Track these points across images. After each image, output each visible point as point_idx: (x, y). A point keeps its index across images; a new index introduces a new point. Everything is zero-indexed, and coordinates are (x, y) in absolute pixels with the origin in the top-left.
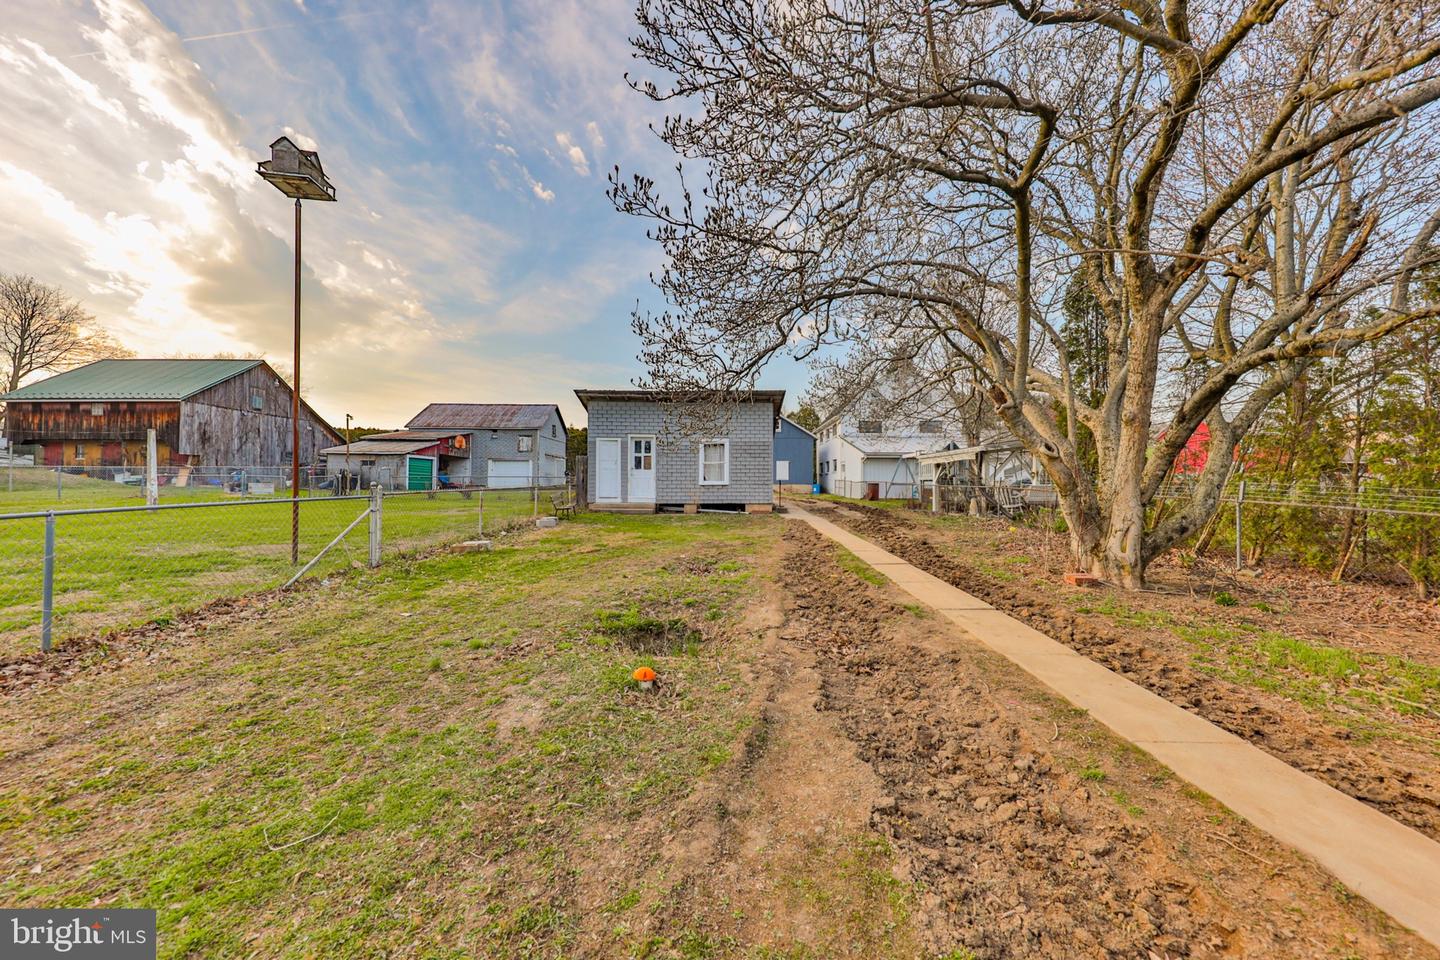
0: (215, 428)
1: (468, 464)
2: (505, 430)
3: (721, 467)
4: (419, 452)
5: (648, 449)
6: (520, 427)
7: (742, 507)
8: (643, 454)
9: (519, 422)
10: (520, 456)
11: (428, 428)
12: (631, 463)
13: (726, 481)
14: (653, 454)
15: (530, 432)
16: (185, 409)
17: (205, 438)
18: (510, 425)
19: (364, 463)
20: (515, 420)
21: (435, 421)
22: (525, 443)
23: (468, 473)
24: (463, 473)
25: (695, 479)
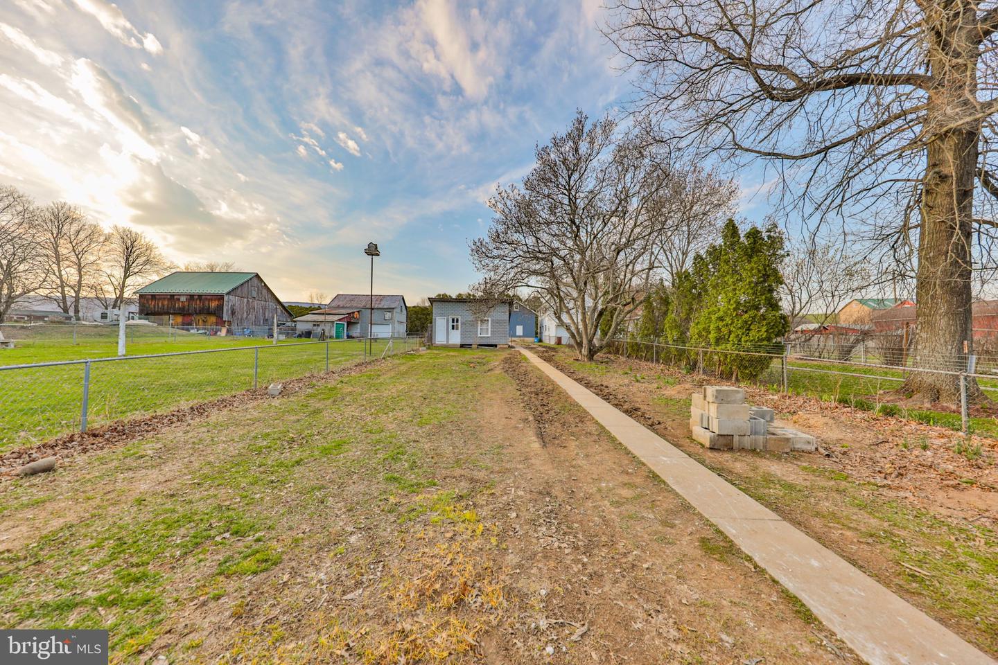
0: (237, 308)
1: (359, 326)
2: (378, 309)
3: (487, 329)
4: (340, 320)
5: (457, 322)
6: (385, 307)
7: (496, 346)
8: (455, 324)
9: (385, 304)
10: (385, 322)
11: (339, 307)
12: (450, 327)
13: (489, 335)
14: (459, 324)
15: (390, 310)
16: (226, 298)
17: (233, 313)
18: (380, 306)
19: (314, 325)
20: (383, 303)
21: (341, 304)
22: (388, 315)
23: (359, 331)
24: (356, 331)
25: (477, 334)
